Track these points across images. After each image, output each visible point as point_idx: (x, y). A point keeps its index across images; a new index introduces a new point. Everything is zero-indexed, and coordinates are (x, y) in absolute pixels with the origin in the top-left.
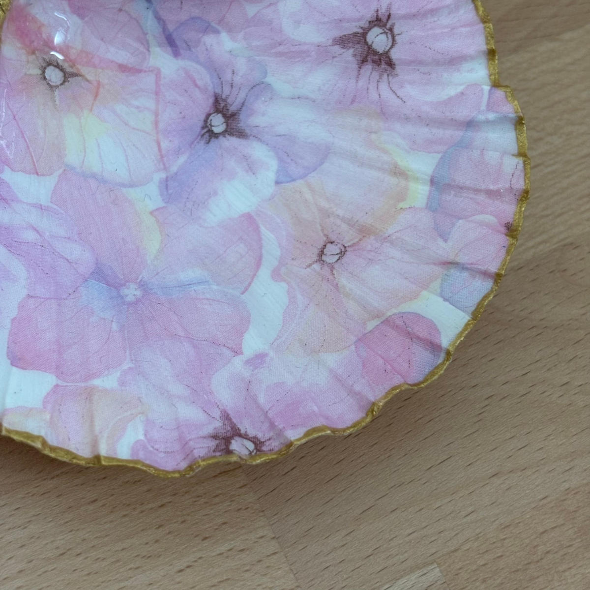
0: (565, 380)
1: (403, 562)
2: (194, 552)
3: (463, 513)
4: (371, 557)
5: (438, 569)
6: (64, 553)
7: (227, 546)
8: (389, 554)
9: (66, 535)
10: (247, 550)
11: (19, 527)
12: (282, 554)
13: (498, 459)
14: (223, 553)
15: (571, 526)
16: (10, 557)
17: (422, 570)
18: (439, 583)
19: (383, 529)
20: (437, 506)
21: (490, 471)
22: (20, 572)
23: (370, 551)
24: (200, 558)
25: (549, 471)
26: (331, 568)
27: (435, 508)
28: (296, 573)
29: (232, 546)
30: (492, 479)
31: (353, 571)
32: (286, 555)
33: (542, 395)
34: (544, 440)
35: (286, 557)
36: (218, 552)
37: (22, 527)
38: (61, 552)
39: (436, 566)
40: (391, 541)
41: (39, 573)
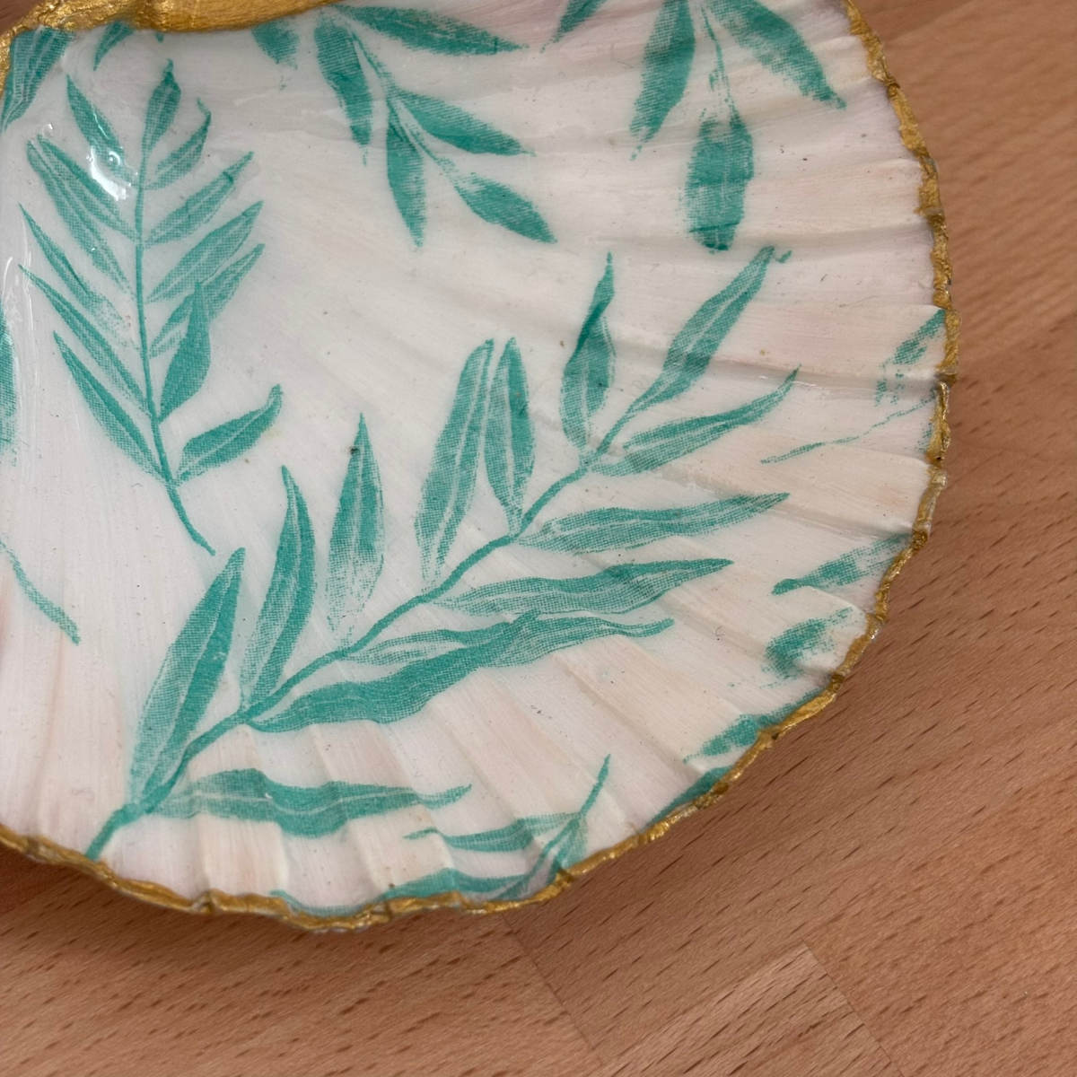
0: (987, 608)
1: (747, 948)
2: (368, 974)
3: (843, 852)
4: (689, 947)
5: (810, 954)
6: (129, 1004)
7: (426, 958)
8: (720, 938)
9: (128, 972)
10: (465, 959)
11: (40, 967)
12: (528, 959)
13: (888, 753)
14: (420, 971)
15: (1034, 853)
16: (28, 1023)
17: (783, 957)
18: (815, 977)
19: (703, 896)
20: (793, 846)
21: (879, 775)
22: (52, 1046)
23: (685, 938)
24: (381, 983)
25: (983, 765)
26: (619, 974)
27: (790, 849)
28: (558, 991)
29: (435, 957)
30: (883, 788)
31: (658, 974)
32: (536, 962)
33: (949, 638)
34: (965, 712)
35: (537, 965)
36: (412, 970)
37: (46, 967)
38: (124, 1002)
39: (807, 948)
40: (721, 916)
41: (87, 1045)
